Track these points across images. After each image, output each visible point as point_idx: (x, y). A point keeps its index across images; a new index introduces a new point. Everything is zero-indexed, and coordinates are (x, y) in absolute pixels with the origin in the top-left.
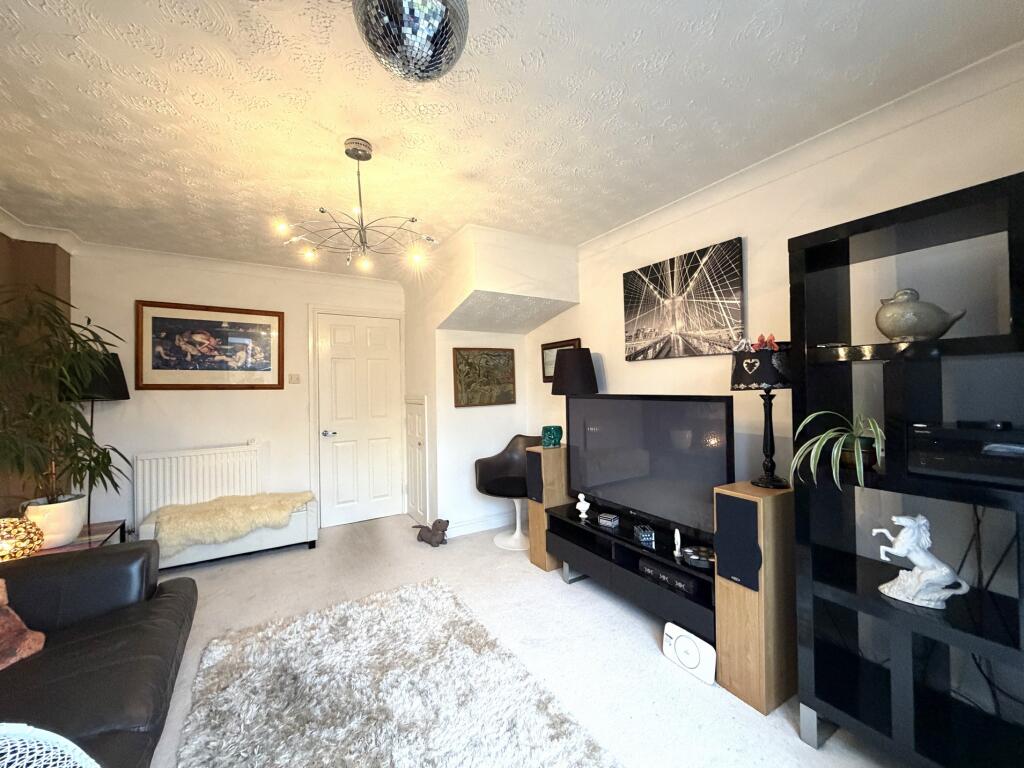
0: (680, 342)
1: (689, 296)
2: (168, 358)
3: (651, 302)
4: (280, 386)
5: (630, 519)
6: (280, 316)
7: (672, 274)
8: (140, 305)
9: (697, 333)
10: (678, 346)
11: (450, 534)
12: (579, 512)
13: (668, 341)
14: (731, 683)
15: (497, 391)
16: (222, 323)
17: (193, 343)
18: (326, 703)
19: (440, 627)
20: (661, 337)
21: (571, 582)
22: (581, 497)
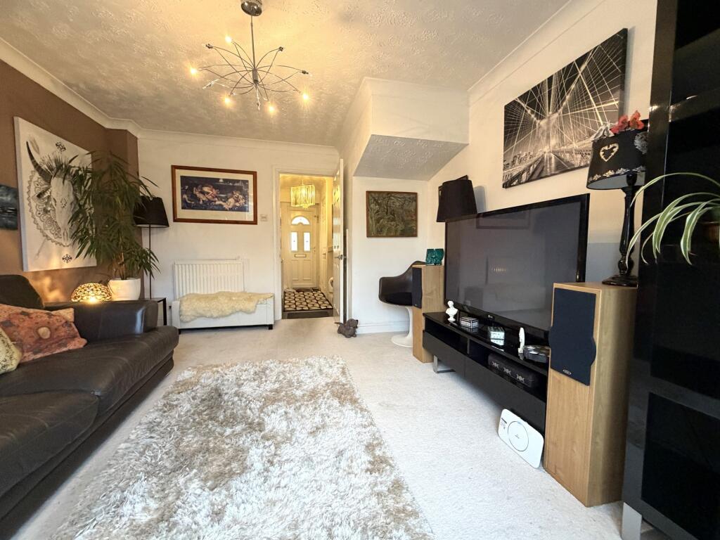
0: (553, 160)
1: (565, 111)
2: (189, 202)
3: (529, 125)
4: (255, 222)
5: (488, 322)
6: (254, 174)
7: (550, 93)
8: (174, 168)
9: (570, 147)
10: (550, 164)
11: (359, 331)
12: (448, 317)
13: (542, 161)
14: (556, 471)
15: (401, 227)
16: (219, 179)
17: (203, 193)
18: (229, 412)
19: (323, 383)
20: (535, 158)
21: (438, 372)
22: (450, 303)
